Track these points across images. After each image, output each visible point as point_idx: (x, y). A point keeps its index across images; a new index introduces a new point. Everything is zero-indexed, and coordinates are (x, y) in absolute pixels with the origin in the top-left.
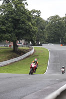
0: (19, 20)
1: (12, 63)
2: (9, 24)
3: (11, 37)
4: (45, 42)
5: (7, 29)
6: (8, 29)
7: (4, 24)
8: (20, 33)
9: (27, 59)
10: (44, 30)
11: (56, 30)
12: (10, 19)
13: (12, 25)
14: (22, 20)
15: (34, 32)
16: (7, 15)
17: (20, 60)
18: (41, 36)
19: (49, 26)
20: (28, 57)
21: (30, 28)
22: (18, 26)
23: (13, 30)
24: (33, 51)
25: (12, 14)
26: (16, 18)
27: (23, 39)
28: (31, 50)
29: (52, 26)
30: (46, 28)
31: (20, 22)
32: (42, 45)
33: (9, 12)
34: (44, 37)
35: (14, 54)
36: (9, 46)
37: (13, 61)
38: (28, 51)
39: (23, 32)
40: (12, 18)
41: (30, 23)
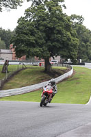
0: (54, 28)
2: (40, 34)
3: (42, 52)
4: (88, 60)
5: (36, 41)
6: (39, 41)
7: (32, 34)
8: (54, 46)
9: (63, 83)
10: (88, 43)
12: (41, 28)
13: (44, 35)
14: (57, 28)
15: (75, 46)
16: (38, 21)
18: (84, 52)
21: (69, 39)
22: (52, 38)
23: (44, 42)
25: (44, 20)
26: (49, 25)
27: (58, 55)
28: (69, 70)
31: (55, 32)
32: (84, 64)
33: (40, 17)
34: (87, 53)
35: (45, 75)
36: (39, 64)
38: (65, 72)
39: (58, 45)
40: (44, 25)
41: (69, 33)
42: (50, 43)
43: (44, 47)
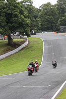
0: (12, 13)
1: (8, 57)
2: (2, 18)
3: (5, 31)
6: (2, 23)
8: (13, 26)
11: (48, 18)
12: (3, 14)
13: (5, 19)
14: (14, 13)
15: (27, 25)
17: (16, 53)
18: (35, 25)
19: (42, 15)
20: (23, 49)
22: (11, 20)
23: (6, 23)
24: (27, 42)
25: (4, 8)
26: (8, 12)
29: (45, 14)
30: (39, 16)
32: (36, 34)
35: (9, 47)
37: (9, 55)
39: (16, 25)
40: (5, 12)
41: (23, 16)
42: (10, 25)
43: (6, 28)
